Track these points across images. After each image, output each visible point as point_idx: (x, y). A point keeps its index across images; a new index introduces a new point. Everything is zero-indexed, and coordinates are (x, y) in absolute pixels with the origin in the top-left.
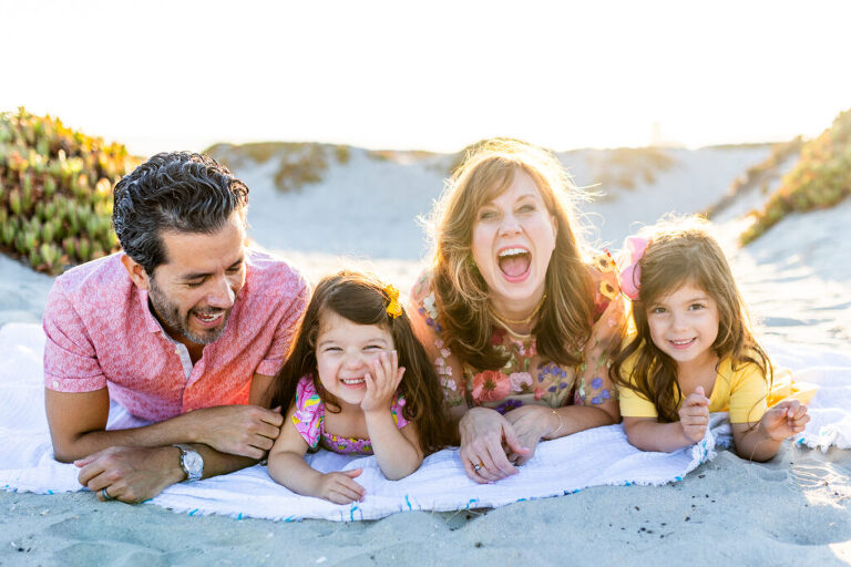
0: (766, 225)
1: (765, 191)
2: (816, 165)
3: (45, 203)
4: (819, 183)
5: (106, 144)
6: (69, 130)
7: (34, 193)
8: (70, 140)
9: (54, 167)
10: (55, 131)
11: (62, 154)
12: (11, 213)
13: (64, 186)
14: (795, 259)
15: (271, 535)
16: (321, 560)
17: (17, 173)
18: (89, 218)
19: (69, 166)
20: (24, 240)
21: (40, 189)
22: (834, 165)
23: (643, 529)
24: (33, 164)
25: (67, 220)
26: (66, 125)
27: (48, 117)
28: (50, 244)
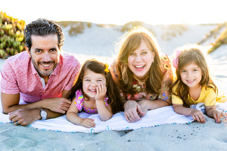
0: (216, 48)
1: (215, 38)
3: (1, 37)
5: (19, 20)
6: (8, 16)
8: (8, 19)
9: (4, 27)
10: (4, 16)
11: (6, 23)
13: (7, 33)
14: (224, 58)
15: (67, 137)
16: (82, 144)
18: (14, 42)
19: (8, 26)
23: (179, 137)
25: (7, 42)
26: (7, 15)
27: (2, 12)
28: (2, 50)
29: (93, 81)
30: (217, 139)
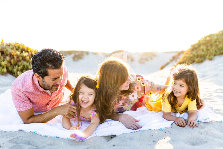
1: (176, 61)
2: (187, 56)
3: (19, 62)
4: (188, 59)
5: (34, 50)
6: (26, 47)
7: (17, 60)
8: (26, 49)
9: (22, 54)
10: (22, 47)
11: (24, 52)
12: (11, 64)
13: (24, 59)
17: (13, 56)
18: (29, 66)
19: (25, 54)
20: (14, 71)
21: (18, 59)
22: (191, 55)
23: (154, 141)
24: (17, 54)
25: (24, 66)
26: (25, 46)
27: (21, 44)
28: (19, 71)
29: (86, 94)
30: (185, 142)
